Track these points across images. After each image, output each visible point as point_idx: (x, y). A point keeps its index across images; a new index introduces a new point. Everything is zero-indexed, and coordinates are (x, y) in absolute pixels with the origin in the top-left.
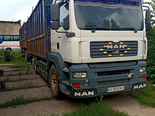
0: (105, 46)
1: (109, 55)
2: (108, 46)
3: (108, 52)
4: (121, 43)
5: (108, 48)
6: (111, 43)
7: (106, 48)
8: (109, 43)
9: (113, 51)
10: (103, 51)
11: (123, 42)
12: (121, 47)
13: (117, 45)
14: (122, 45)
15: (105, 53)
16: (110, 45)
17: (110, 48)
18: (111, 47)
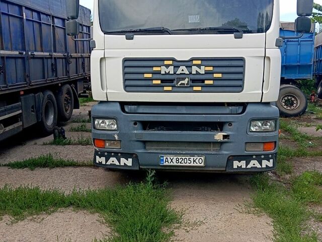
0: (155, 69)
1: (166, 88)
2: (163, 67)
3: (163, 81)
4: (195, 62)
5: (163, 72)
6: (171, 62)
7: (159, 73)
8: (166, 62)
9: (175, 80)
10: (151, 79)
11: (201, 60)
12: (196, 71)
13: (186, 67)
14: (199, 66)
15: (155, 82)
16: (167, 66)
17: (168, 74)
18: (171, 70)
